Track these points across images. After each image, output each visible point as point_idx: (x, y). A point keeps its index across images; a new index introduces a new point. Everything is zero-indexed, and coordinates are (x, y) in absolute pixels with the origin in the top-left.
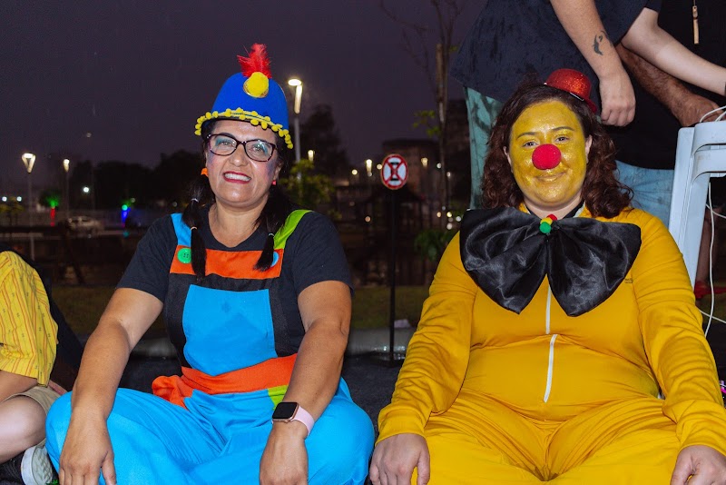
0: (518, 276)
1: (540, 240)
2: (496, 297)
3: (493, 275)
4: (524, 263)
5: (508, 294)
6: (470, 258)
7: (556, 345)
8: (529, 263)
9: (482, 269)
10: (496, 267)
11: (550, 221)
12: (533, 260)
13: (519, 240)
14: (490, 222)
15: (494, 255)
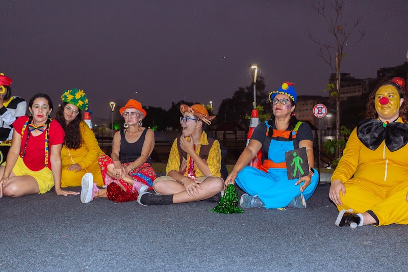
0: (375, 140)
1: (383, 129)
2: (367, 146)
3: (367, 139)
4: (377, 136)
5: (371, 145)
6: (360, 135)
7: (388, 164)
8: (379, 136)
9: (363, 138)
10: (368, 137)
11: (386, 123)
12: (380, 135)
13: (376, 129)
14: (367, 123)
15: (367, 133)
